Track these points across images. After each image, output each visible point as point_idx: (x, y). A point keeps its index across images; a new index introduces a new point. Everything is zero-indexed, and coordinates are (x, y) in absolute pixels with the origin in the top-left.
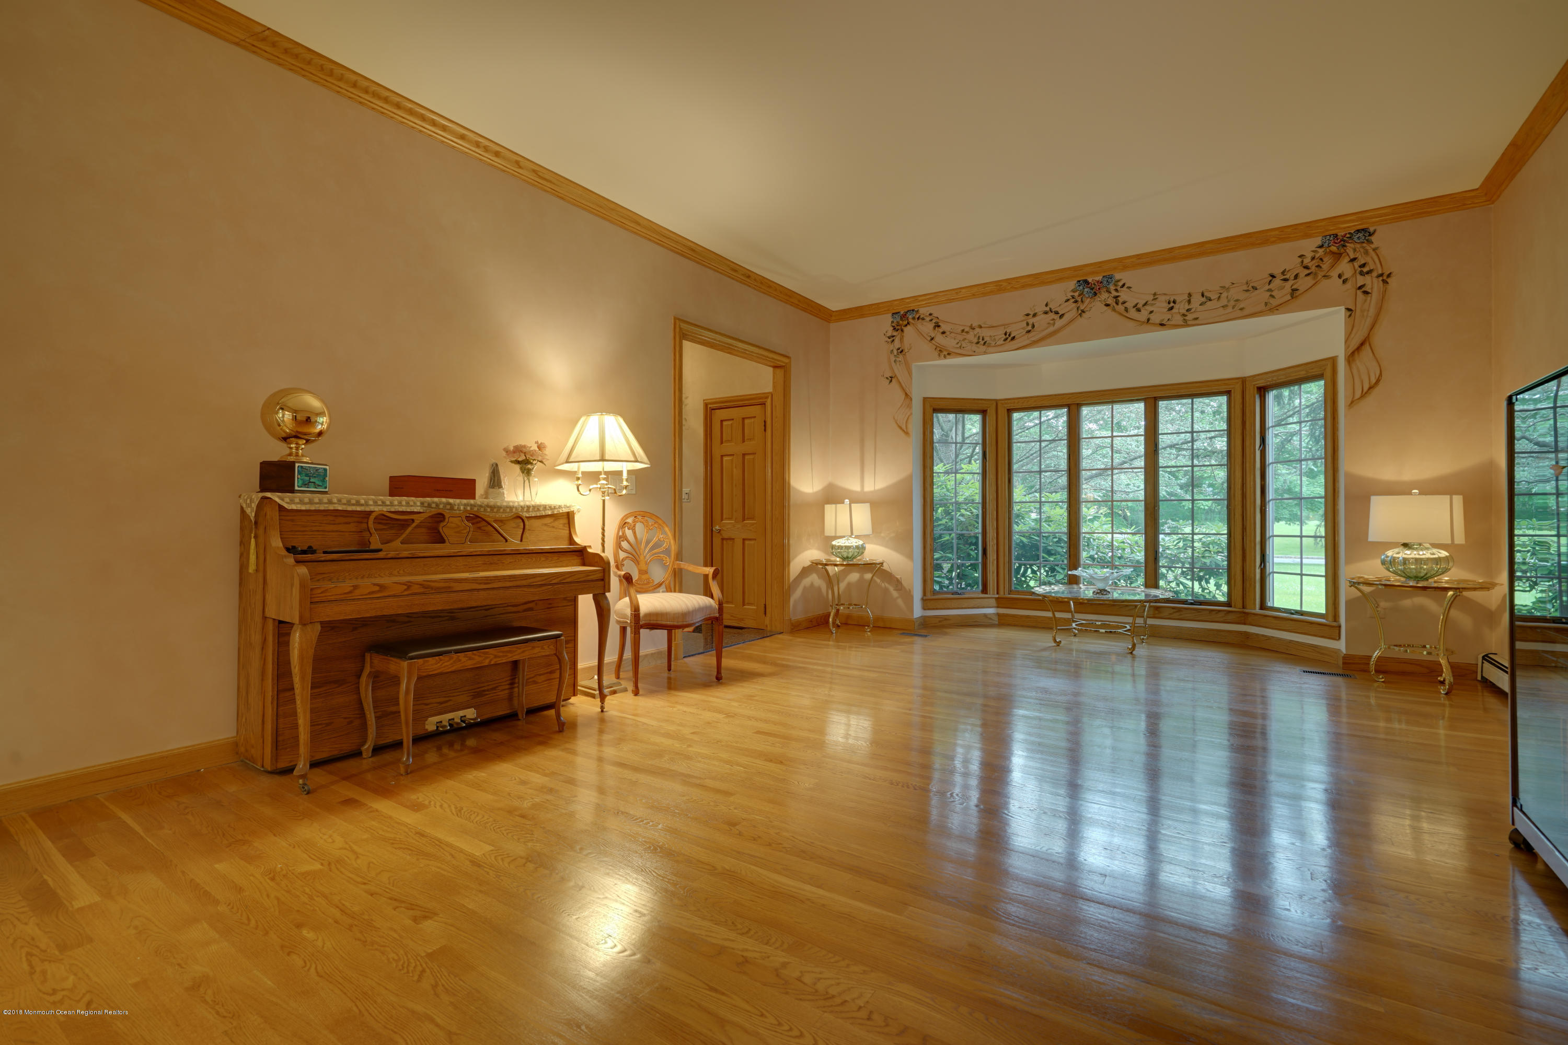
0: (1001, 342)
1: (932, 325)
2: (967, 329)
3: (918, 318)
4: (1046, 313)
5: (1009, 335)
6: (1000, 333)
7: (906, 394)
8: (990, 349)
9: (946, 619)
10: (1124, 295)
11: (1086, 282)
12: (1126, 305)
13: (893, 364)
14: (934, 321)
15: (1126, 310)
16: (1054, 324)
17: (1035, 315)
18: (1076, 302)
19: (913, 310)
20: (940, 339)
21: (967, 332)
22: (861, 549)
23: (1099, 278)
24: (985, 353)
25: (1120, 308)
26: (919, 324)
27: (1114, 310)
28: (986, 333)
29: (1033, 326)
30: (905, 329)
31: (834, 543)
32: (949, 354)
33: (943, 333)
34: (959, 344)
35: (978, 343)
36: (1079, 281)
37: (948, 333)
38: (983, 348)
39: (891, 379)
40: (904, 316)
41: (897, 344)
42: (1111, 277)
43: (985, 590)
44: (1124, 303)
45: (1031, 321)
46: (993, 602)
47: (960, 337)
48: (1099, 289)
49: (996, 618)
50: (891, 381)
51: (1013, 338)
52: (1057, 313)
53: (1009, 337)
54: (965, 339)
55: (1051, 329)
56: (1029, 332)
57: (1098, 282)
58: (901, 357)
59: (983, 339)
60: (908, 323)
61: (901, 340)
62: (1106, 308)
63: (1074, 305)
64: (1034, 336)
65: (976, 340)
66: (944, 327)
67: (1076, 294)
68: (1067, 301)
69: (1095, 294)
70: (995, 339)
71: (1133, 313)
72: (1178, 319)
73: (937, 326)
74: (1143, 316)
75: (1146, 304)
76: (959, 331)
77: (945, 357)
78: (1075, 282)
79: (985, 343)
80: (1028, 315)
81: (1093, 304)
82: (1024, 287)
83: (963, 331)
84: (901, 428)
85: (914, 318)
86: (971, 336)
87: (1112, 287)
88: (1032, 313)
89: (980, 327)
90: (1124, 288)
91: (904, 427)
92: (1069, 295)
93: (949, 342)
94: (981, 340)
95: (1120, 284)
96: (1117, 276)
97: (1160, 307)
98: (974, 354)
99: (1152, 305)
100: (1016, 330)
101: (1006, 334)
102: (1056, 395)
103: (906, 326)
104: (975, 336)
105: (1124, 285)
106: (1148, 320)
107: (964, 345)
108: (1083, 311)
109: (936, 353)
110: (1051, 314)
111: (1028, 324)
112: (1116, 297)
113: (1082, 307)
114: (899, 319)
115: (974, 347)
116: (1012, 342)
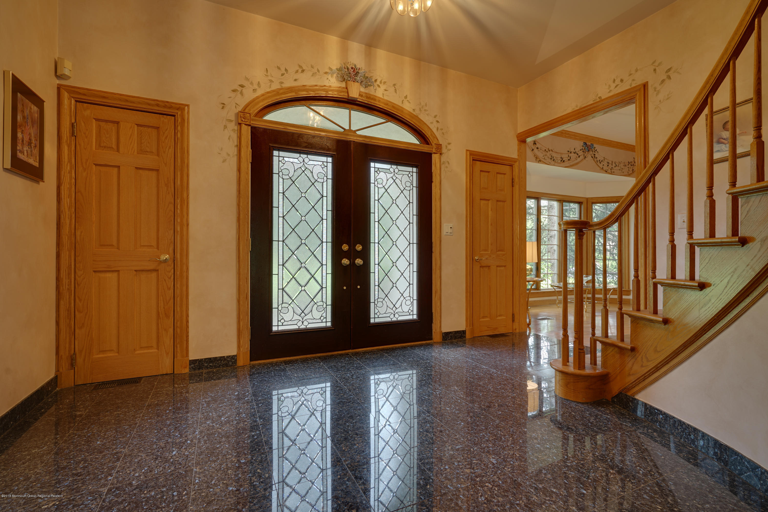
0: (559, 162)
2: (547, 150)
4: (574, 153)
5: (562, 159)
6: (559, 157)
8: (556, 164)
10: (596, 156)
11: (586, 143)
12: (597, 159)
15: (597, 161)
17: (571, 152)
18: (583, 152)
20: (536, 151)
21: (547, 152)
23: (590, 144)
24: (554, 165)
25: (595, 159)
28: (554, 155)
29: (570, 158)
32: (540, 161)
33: (537, 148)
34: (544, 157)
37: (539, 149)
38: (553, 162)
45: (570, 155)
47: (544, 153)
48: (590, 148)
52: (578, 154)
54: (546, 155)
55: (576, 161)
56: (569, 160)
62: (591, 158)
64: (570, 163)
65: (550, 157)
66: (538, 145)
67: (583, 148)
68: (581, 150)
69: (589, 151)
70: (557, 159)
71: (599, 163)
72: (609, 171)
74: (601, 166)
75: (602, 161)
76: (544, 150)
77: (538, 162)
78: (583, 142)
79: (554, 160)
80: (568, 151)
81: (588, 155)
82: (568, 137)
86: (549, 154)
87: (593, 150)
89: (552, 151)
90: (597, 152)
92: (581, 148)
93: (540, 154)
94: (552, 158)
95: (595, 149)
96: (594, 145)
97: (606, 164)
98: (549, 164)
100: (565, 157)
106: (603, 168)
107: (546, 158)
108: (585, 157)
109: (534, 159)
110: (576, 154)
112: (594, 155)
113: (585, 155)
115: (550, 160)
116: (564, 163)
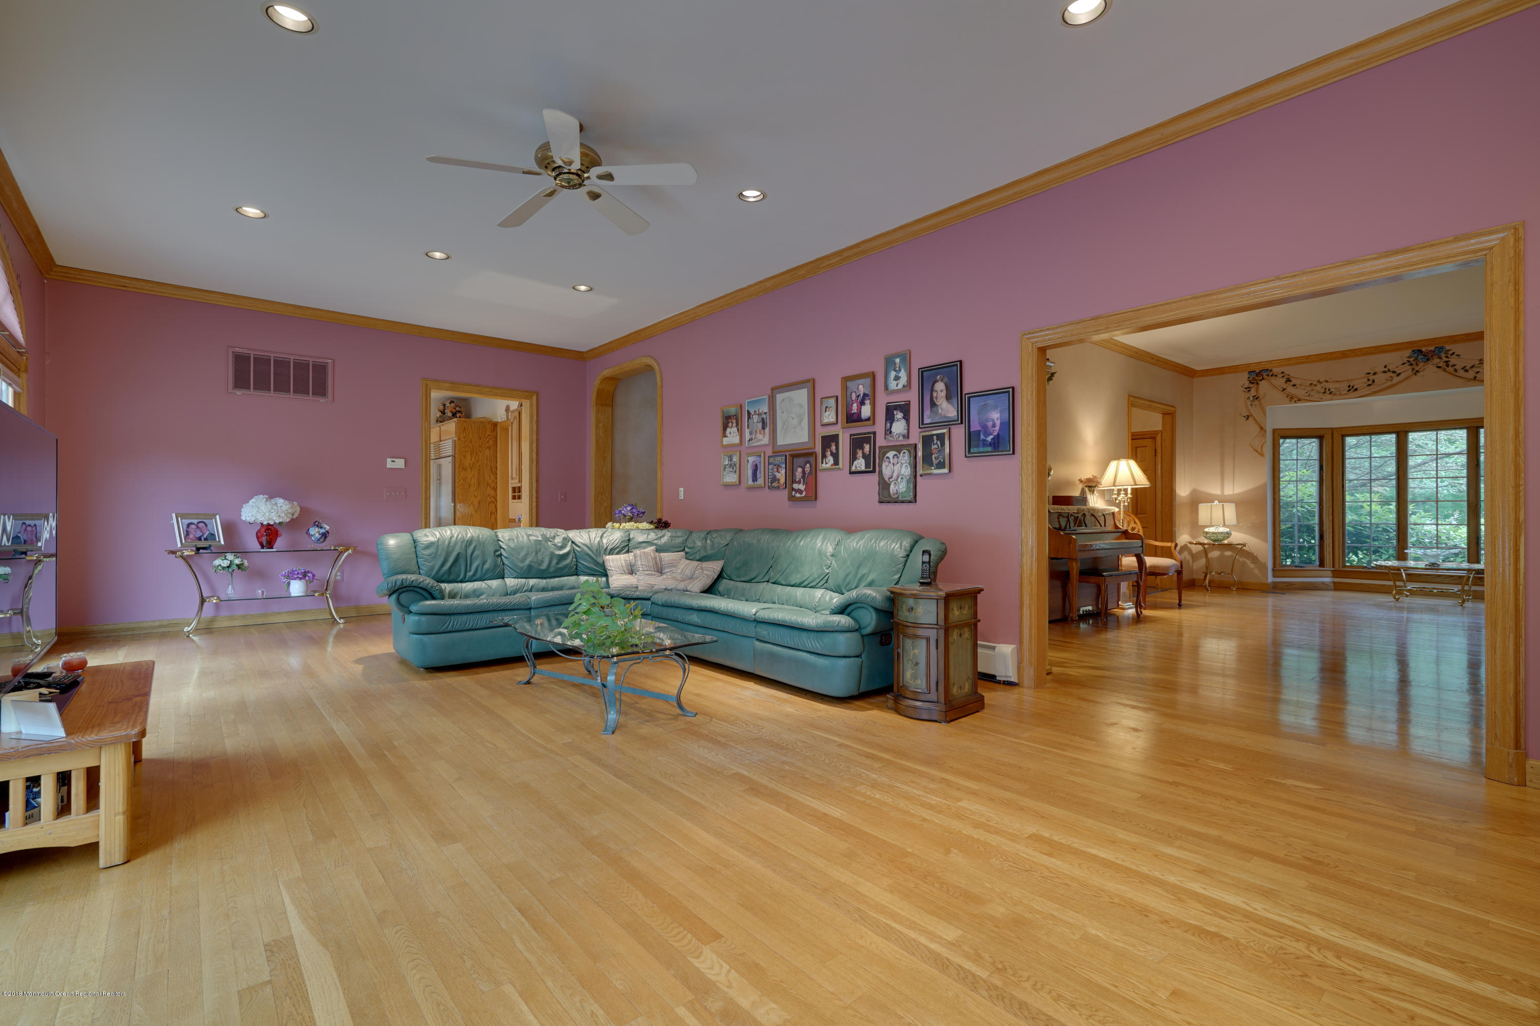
0: (1346, 392)
1: (1284, 380)
2: (1315, 383)
3: (1272, 375)
4: (1385, 372)
5: (1352, 388)
6: (1344, 386)
7: (1261, 428)
8: (1335, 397)
9: (1292, 585)
10: (1453, 360)
11: (1420, 351)
12: (1455, 367)
13: (1250, 407)
14: (1286, 377)
15: (1456, 370)
16: (1392, 380)
17: (1375, 374)
18: (1411, 365)
19: (1267, 370)
20: (1291, 390)
21: (1315, 385)
22: (1228, 535)
23: (1432, 348)
24: (1331, 399)
25: (1450, 369)
26: (1273, 380)
27: (1445, 370)
28: (1332, 386)
29: (1373, 381)
30: (1260, 382)
31: (1206, 530)
32: (1299, 400)
33: (1294, 385)
34: (1308, 394)
35: (1324, 393)
36: (1413, 351)
37: (1298, 386)
38: (1330, 396)
39: (1248, 417)
40: (1259, 374)
41: (1253, 392)
42: (1442, 348)
43: (1322, 564)
44: (1454, 365)
46: (1330, 573)
47: (1309, 389)
48: (1432, 356)
49: (1332, 585)
50: (1248, 418)
51: (1356, 390)
52: (1394, 372)
53: (1352, 389)
54: (1314, 390)
55: (1390, 383)
56: (1369, 385)
57: (1431, 351)
58: (1256, 402)
59: (1329, 390)
60: (1263, 379)
61: (1257, 390)
62: (1437, 369)
63: (1410, 367)
64: (1374, 388)
65: (1323, 391)
66: (1294, 381)
67: (1412, 360)
68: (1404, 364)
69: (1428, 360)
70: (1339, 390)
71: (1461, 373)
73: (1288, 380)
74: (1471, 374)
75: (1473, 367)
76: (1309, 384)
77: (1295, 402)
78: (1411, 351)
79: (1330, 393)
80: (1369, 373)
81: (1426, 366)
82: (1366, 354)
83: (1311, 384)
84: (1257, 451)
85: (1268, 375)
86: (1319, 388)
87: (1443, 355)
88: (1373, 372)
89: (1327, 381)
90: (1454, 356)
91: (1259, 450)
92: (1405, 360)
93: (1299, 392)
94: (1327, 390)
95: (1451, 352)
96: (1448, 347)
98: (1321, 400)
99: (1478, 367)
100: (1358, 384)
101: (1349, 386)
102: (1386, 425)
103: (1261, 380)
104: (1322, 388)
105: (1453, 353)
106: (1475, 378)
107: (1312, 393)
108: (1417, 371)
109: (1288, 399)
110: (1389, 373)
111: (1369, 380)
112: (1447, 362)
113: (1417, 369)
114: (1254, 376)
115: (1321, 396)
116: (1355, 392)
